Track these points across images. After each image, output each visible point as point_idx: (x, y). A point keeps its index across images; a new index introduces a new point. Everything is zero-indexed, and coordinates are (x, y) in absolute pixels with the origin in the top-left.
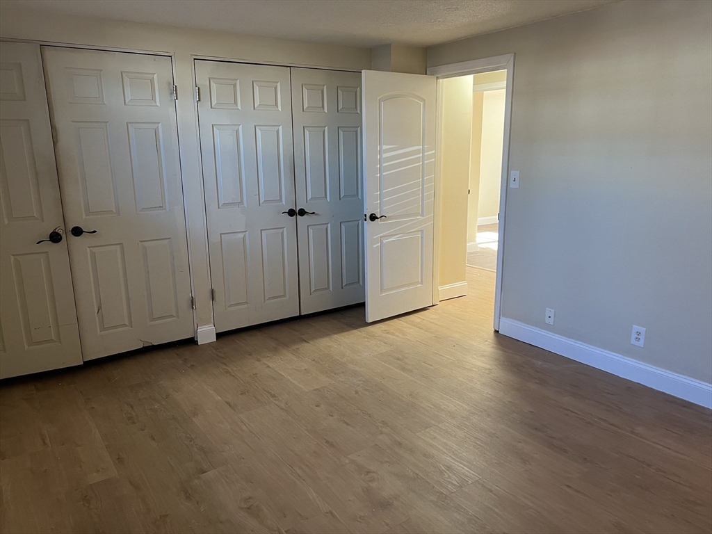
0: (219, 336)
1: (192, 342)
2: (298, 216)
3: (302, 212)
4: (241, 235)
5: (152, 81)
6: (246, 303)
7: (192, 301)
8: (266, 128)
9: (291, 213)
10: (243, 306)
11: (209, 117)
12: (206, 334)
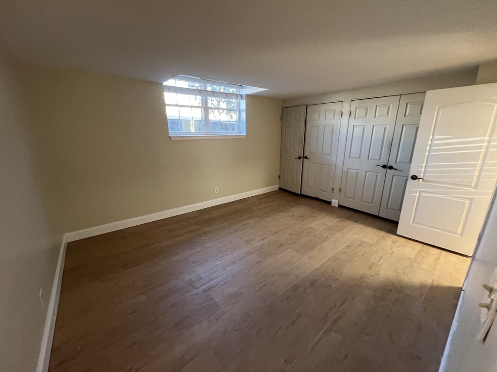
0: (340, 206)
1: (330, 203)
2: (388, 169)
3: (391, 168)
4: (357, 171)
5: (335, 111)
6: (352, 199)
7: (333, 189)
8: (380, 126)
9: (384, 167)
10: (351, 199)
11: (353, 122)
12: (335, 203)
